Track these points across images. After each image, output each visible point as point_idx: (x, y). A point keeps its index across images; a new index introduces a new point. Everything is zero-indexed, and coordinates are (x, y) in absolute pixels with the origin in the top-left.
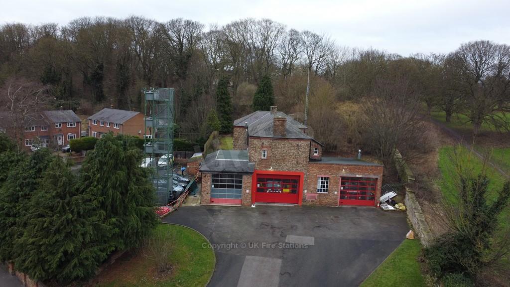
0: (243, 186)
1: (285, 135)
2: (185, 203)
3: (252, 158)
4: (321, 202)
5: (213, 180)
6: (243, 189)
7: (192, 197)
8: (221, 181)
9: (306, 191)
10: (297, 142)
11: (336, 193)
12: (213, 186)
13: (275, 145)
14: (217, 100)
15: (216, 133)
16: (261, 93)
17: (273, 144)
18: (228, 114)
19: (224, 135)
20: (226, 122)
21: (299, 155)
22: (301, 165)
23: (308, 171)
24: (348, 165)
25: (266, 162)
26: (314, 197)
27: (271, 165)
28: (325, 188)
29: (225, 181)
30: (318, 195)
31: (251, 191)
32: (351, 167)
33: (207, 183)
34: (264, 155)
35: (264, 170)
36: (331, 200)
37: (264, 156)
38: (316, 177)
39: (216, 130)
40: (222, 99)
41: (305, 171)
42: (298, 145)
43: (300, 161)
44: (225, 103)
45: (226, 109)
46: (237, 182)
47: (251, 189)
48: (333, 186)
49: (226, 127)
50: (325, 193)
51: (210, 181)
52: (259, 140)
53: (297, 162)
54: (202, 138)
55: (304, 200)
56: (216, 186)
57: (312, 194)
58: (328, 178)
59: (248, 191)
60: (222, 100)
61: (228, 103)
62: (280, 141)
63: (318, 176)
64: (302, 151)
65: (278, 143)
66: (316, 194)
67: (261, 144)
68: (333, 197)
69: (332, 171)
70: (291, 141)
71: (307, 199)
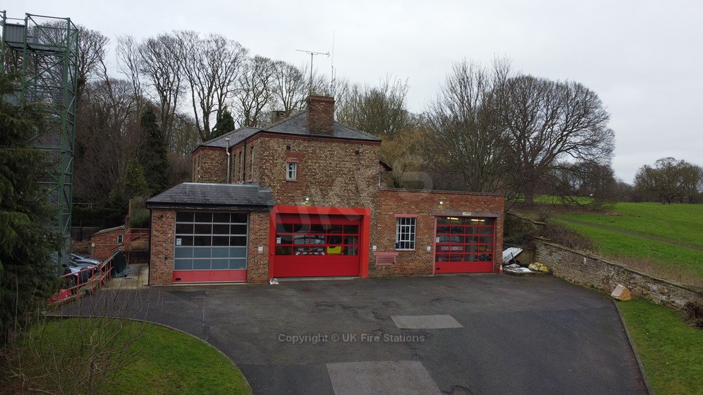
1: (332, 131)
2: (107, 287)
3: (267, 180)
4: (404, 269)
5: (180, 229)
7: (119, 280)
8: (200, 229)
9: (375, 248)
10: (356, 147)
11: (429, 248)
12: (179, 242)
13: (314, 152)
14: (139, 146)
17: (310, 150)
22: (365, 194)
23: (379, 206)
24: (447, 193)
25: (296, 188)
26: (389, 259)
27: (305, 194)
28: (409, 241)
29: (207, 229)
30: (397, 254)
31: (267, 250)
32: (453, 197)
33: (164, 233)
34: (290, 173)
35: (292, 204)
36: (421, 264)
37: (290, 176)
38: (392, 217)
41: (371, 207)
42: (357, 153)
43: (362, 186)
44: (156, 152)
48: (424, 234)
50: (410, 249)
51: (174, 229)
52: (281, 140)
53: (357, 188)
55: (372, 267)
57: (386, 254)
58: (413, 219)
59: (260, 249)
61: (161, 153)
62: (322, 144)
63: (396, 215)
64: (365, 166)
65: (319, 147)
66: (393, 254)
67: (285, 148)
68: (424, 257)
69: (421, 205)
70: (344, 144)
71: (377, 264)
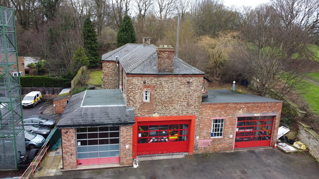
0: (121, 140)
1: (173, 70)
2: (40, 170)
3: (131, 103)
4: (215, 148)
5: (79, 137)
6: (121, 145)
7: (52, 154)
8: (91, 136)
10: (188, 79)
11: (231, 136)
12: (79, 143)
13: (161, 84)
14: (83, 38)
15: (84, 68)
16: (124, 31)
17: (158, 83)
18: (95, 51)
19: (93, 70)
20: (94, 58)
21: (191, 96)
22: (193, 107)
23: (201, 114)
24: (246, 103)
25: (150, 106)
26: (206, 144)
27: (155, 109)
28: (220, 132)
29: (95, 136)
30: (211, 140)
31: (131, 146)
32: (249, 105)
34: (146, 97)
35: (147, 116)
36: (226, 145)
37: (146, 99)
38: (209, 119)
39: (84, 65)
40: (89, 36)
41: (197, 114)
42: (188, 82)
43: (191, 102)
44: (92, 40)
45: (93, 46)
46: (112, 135)
47: (132, 143)
48: (229, 128)
49: (94, 62)
50: (220, 137)
51: (75, 137)
52: (140, 78)
53: (188, 104)
54: (70, 74)
55: (196, 148)
56: (83, 143)
57: (205, 141)
58: (222, 120)
59: (127, 146)
60: (88, 38)
61: (94, 40)
62: (166, 79)
63: (212, 118)
64: (194, 90)
65: (164, 81)
66: (209, 140)
67: (142, 82)
68: (228, 141)
69: (228, 111)
70: (180, 77)
71: (199, 146)
